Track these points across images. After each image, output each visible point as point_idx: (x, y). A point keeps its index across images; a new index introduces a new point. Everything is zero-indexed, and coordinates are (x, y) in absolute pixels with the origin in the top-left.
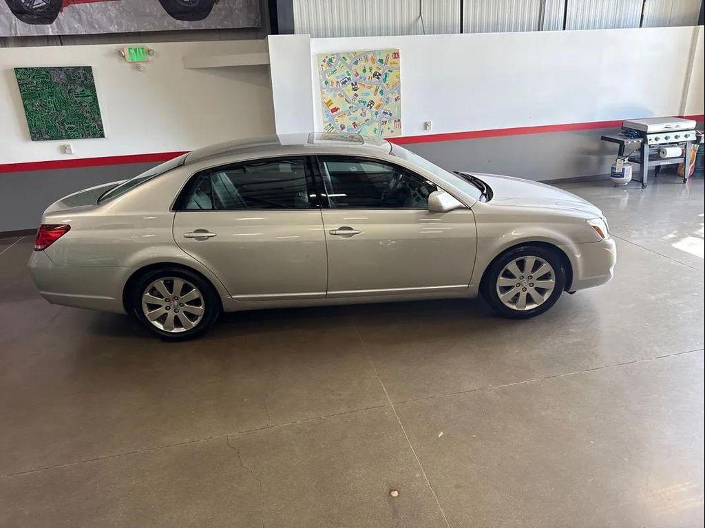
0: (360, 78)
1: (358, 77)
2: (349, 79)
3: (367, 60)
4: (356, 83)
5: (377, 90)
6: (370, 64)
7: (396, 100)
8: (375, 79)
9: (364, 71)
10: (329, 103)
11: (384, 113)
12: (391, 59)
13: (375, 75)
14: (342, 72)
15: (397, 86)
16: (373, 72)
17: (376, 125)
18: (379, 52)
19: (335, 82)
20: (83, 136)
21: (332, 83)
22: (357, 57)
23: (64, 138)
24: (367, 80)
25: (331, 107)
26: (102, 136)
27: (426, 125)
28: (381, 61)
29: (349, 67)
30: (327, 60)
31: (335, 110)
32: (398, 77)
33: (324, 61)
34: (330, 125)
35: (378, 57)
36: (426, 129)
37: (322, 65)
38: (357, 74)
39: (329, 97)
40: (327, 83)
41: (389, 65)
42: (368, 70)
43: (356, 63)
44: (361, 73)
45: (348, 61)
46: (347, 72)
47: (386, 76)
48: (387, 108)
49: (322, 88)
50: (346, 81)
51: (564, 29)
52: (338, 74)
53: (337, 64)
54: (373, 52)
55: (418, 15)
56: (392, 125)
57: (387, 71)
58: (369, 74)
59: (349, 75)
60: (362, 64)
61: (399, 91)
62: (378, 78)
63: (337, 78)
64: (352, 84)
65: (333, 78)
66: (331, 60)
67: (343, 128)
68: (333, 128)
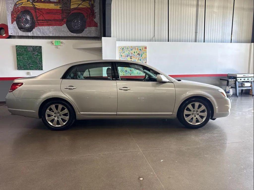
0: (133, 55)
1: (132, 55)
2: (129, 55)
3: (135, 49)
4: (131, 56)
5: (138, 59)
6: (136, 50)
7: (145, 63)
8: (138, 56)
9: (135, 53)
12: (144, 49)
13: (138, 54)
14: (127, 53)
15: (146, 58)
16: (137, 53)
18: (140, 47)
20: (35, 69)
21: (123, 56)
22: (132, 48)
23: (29, 70)
24: (135, 56)
26: (42, 69)
28: (140, 50)
29: (129, 51)
32: (146, 55)
33: (121, 49)
34: (122, 70)
35: (139, 48)
37: (120, 50)
38: (132, 54)
40: (121, 56)
41: (143, 51)
43: (132, 50)
44: (133, 53)
45: (129, 49)
46: (129, 53)
47: (142, 55)
49: (120, 58)
50: (128, 56)
51: (204, 42)
52: (125, 53)
53: (125, 50)
54: (138, 47)
55: (153, 36)
57: (142, 53)
58: (136, 54)
60: (134, 50)
61: (146, 60)
62: (139, 55)
65: (124, 54)
66: (123, 49)
67: (126, 71)
68: (123, 71)
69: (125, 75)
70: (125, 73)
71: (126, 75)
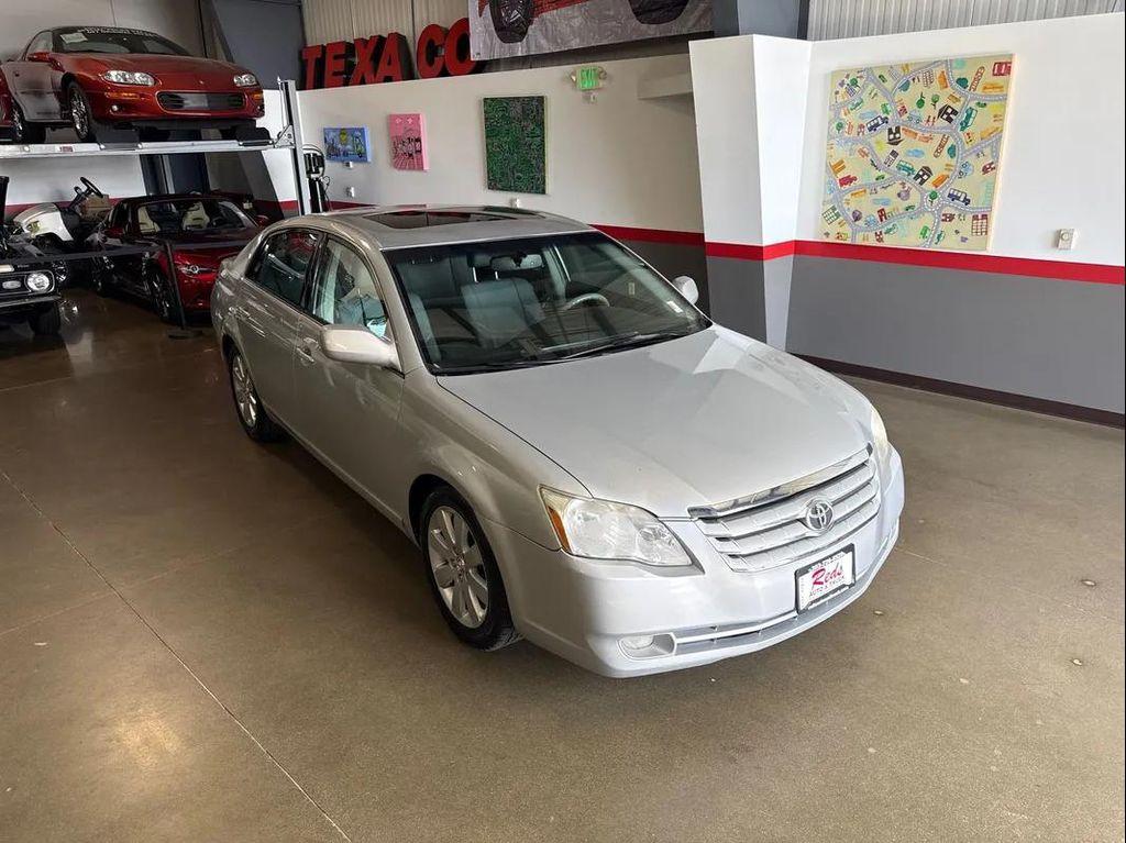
0: (910, 118)
1: (905, 117)
2: (885, 120)
3: (929, 81)
4: (898, 129)
5: (941, 146)
6: (936, 87)
7: (985, 170)
8: (942, 122)
9: (921, 103)
10: (839, 166)
11: (950, 195)
12: (988, 77)
13: (942, 112)
14: (872, 106)
15: (994, 137)
16: (940, 105)
17: (928, 220)
18: (963, 62)
19: (856, 126)
21: (851, 127)
22: (907, 76)
24: (923, 123)
25: (841, 175)
26: (543, 192)
27: (1058, 238)
28: (962, 82)
29: (886, 93)
30: (848, 81)
31: (847, 181)
32: (999, 118)
33: (842, 84)
34: (834, 209)
35: (957, 74)
36: (1056, 244)
37: (837, 93)
38: (904, 110)
39: (840, 153)
40: (840, 126)
41: (979, 91)
42: (928, 101)
43: (905, 87)
44: (911, 107)
45: (889, 85)
46: (884, 106)
47: (969, 116)
48: (960, 186)
49: (831, 137)
50: (877, 125)
52: (866, 108)
53: (866, 90)
54: (948, 63)
56: (966, 226)
57: (973, 104)
58: (929, 110)
59: (887, 112)
60: (916, 89)
61: (996, 153)
62: (949, 120)
63: (862, 117)
64: (890, 130)
65: (853, 118)
66: (854, 82)
67: (857, 218)
68: (838, 215)
69: (849, 242)
70: (847, 230)
71: (854, 237)
